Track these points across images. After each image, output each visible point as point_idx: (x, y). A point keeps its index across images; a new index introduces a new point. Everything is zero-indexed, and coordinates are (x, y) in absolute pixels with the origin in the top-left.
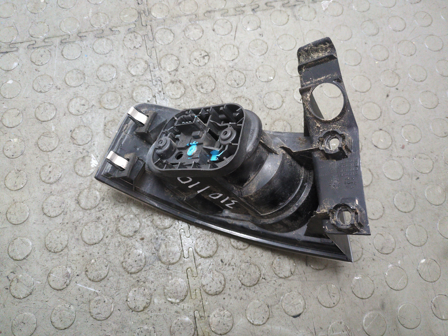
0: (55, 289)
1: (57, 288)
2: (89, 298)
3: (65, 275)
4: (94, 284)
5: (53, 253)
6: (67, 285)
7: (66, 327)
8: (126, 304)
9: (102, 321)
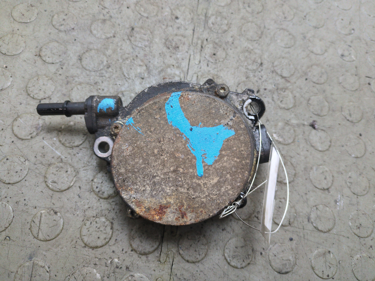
0: (16, 136)
1: (19, 136)
2: (50, 161)
3: (35, 126)
4: (62, 148)
5: (31, 98)
6: (31, 137)
7: (11, 182)
8: (90, 183)
9: (55, 192)
